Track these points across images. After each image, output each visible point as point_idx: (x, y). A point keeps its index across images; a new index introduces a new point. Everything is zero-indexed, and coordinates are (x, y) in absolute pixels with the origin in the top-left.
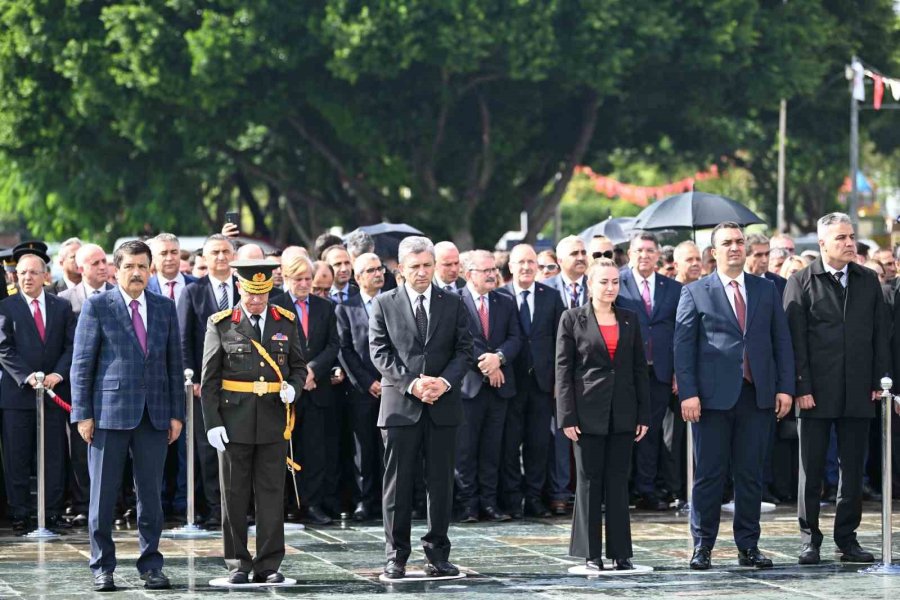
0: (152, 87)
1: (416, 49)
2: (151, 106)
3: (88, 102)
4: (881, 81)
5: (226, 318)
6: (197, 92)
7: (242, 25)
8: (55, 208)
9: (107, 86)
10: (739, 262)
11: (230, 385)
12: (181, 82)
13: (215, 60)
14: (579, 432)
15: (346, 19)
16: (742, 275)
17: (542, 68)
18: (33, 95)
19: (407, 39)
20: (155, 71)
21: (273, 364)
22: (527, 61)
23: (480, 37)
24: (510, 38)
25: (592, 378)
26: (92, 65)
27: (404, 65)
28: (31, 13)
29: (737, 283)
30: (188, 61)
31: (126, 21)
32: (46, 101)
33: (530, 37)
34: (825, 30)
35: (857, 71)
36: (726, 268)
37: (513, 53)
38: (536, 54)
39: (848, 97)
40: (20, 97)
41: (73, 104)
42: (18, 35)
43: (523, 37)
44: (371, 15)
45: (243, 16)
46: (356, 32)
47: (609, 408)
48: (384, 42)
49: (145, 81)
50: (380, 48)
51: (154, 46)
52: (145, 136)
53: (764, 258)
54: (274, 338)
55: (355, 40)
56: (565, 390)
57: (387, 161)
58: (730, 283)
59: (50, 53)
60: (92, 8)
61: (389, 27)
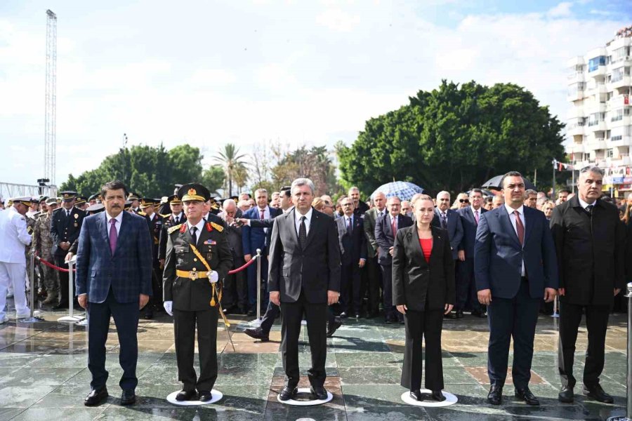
1: (444, 158)
3: (368, 171)
4: (561, 164)
5: (176, 230)
6: (393, 168)
9: (372, 167)
10: (520, 199)
12: (389, 166)
13: (397, 161)
14: (406, 309)
15: (427, 151)
16: (522, 206)
17: (475, 162)
18: (356, 169)
19: (442, 155)
20: (383, 163)
21: (202, 259)
22: (471, 160)
23: (459, 154)
24: (467, 155)
25: (415, 273)
26: (369, 162)
27: (441, 161)
29: (518, 213)
30: (390, 161)
31: (377, 152)
32: (359, 171)
33: (472, 154)
34: (546, 152)
35: (555, 162)
36: (510, 202)
37: (468, 158)
38: (474, 158)
39: (553, 169)
40: (353, 170)
41: (365, 171)
42: (353, 155)
43: (470, 154)
44: (433, 150)
45: (403, 150)
46: (429, 154)
47: (425, 294)
49: (381, 166)
50: (435, 157)
51: (383, 157)
53: (534, 201)
54: (206, 243)
55: (429, 156)
56: (398, 281)
57: (438, 184)
58: (513, 213)
59: (360, 160)
60: (368, 150)
61: (438, 152)
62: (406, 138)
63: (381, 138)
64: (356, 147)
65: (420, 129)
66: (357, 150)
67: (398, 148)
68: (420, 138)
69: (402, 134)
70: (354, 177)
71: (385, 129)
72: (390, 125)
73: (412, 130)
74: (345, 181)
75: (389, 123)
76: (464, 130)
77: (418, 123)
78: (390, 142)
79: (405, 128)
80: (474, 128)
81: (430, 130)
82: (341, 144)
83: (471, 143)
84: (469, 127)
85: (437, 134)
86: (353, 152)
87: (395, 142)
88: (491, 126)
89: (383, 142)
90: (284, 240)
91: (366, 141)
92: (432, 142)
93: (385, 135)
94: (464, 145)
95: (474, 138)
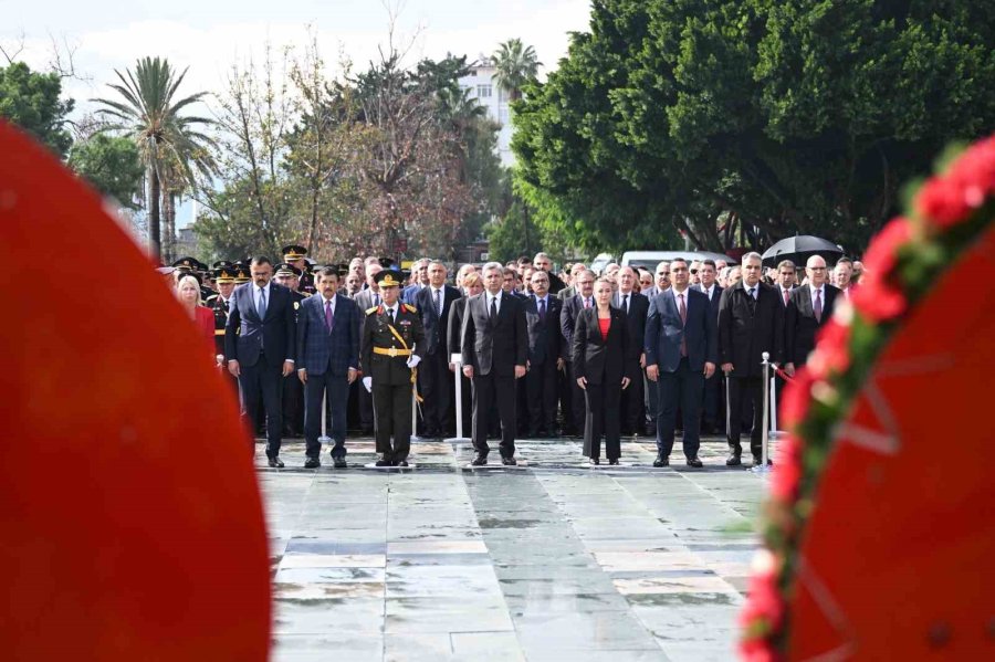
0: (642, 145)
1: (826, 119)
2: (641, 158)
3: (600, 157)
5: (374, 312)
6: (674, 149)
7: (705, 102)
8: (580, 231)
9: (612, 145)
10: (685, 282)
11: (377, 350)
12: (663, 142)
13: (685, 126)
14: (586, 382)
15: (777, 98)
16: (687, 290)
17: (916, 130)
18: (563, 151)
19: (820, 110)
20: (645, 134)
21: (400, 338)
22: (906, 127)
23: (872, 110)
24: (893, 111)
26: (602, 130)
27: (818, 130)
28: (560, 93)
29: (683, 296)
30: (667, 127)
31: (627, 100)
32: (573, 155)
33: (908, 110)
36: (676, 286)
37: (896, 120)
38: (913, 121)
40: (554, 152)
41: (591, 157)
42: (553, 108)
43: (903, 109)
44: (793, 94)
45: (705, 95)
46: (783, 106)
48: (803, 113)
49: (639, 141)
50: (801, 118)
51: (644, 116)
52: (638, 180)
54: (402, 323)
55: (783, 112)
58: (678, 295)
59: (574, 122)
60: (602, 90)
61: (807, 104)
62: (712, 59)
63: (639, 56)
64: (563, 83)
65: (757, 29)
66: (567, 91)
67: (689, 90)
68: (756, 60)
69: (703, 45)
70: (556, 174)
71: (651, 28)
72: (667, 16)
73: (733, 33)
74: (527, 185)
75: (663, 10)
76: (890, 35)
77: (751, 11)
78: (666, 70)
79: (711, 27)
80: (915, 30)
81: (785, 35)
82: (517, 52)
83: (905, 76)
84: (902, 26)
85: (805, 48)
86: (555, 98)
87: (680, 68)
88: (970, 22)
89: (646, 70)
90: (476, 320)
91: (592, 63)
92: (790, 70)
93: (653, 47)
94: (885, 82)
95: (914, 60)
